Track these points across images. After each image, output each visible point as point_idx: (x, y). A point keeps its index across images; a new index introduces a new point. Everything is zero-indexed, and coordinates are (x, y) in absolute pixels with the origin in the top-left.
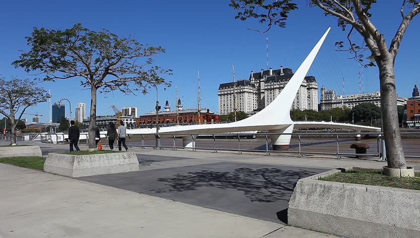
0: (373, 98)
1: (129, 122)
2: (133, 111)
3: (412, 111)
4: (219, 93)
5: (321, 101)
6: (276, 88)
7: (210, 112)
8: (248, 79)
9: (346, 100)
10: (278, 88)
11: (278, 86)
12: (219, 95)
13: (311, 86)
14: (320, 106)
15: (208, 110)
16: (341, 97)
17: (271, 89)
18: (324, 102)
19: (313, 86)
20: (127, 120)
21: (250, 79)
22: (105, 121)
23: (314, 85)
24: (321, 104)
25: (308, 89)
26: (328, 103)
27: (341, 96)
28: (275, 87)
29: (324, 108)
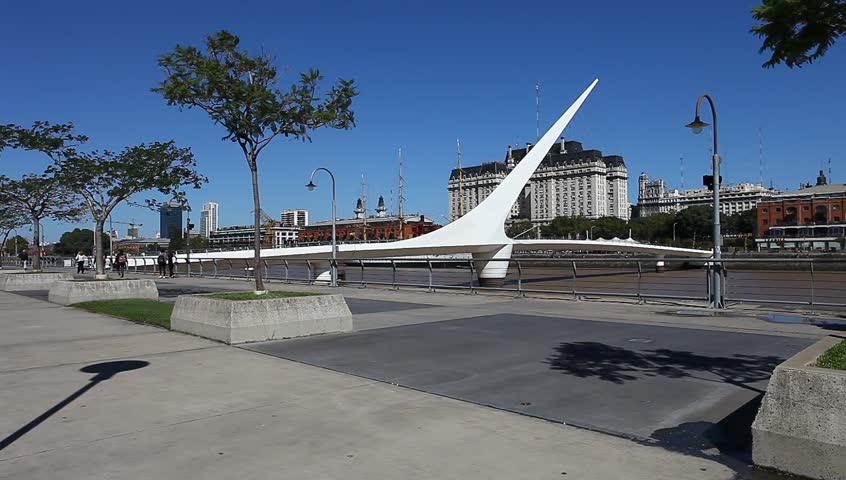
0: (734, 195)
1: (287, 237)
2: (301, 217)
3: (765, 221)
4: (451, 186)
5: (639, 200)
6: (550, 177)
7: (426, 220)
8: (503, 161)
9: (684, 198)
10: (554, 177)
11: (554, 174)
12: (450, 189)
13: (614, 174)
14: (635, 210)
15: (422, 217)
16: (676, 194)
17: (541, 180)
18: (644, 202)
19: (619, 174)
20: (283, 234)
21: (506, 161)
22: (246, 235)
23: (620, 171)
24: (639, 205)
25: (610, 179)
26: (652, 205)
27: (676, 191)
28: (549, 174)
29: (643, 213)
